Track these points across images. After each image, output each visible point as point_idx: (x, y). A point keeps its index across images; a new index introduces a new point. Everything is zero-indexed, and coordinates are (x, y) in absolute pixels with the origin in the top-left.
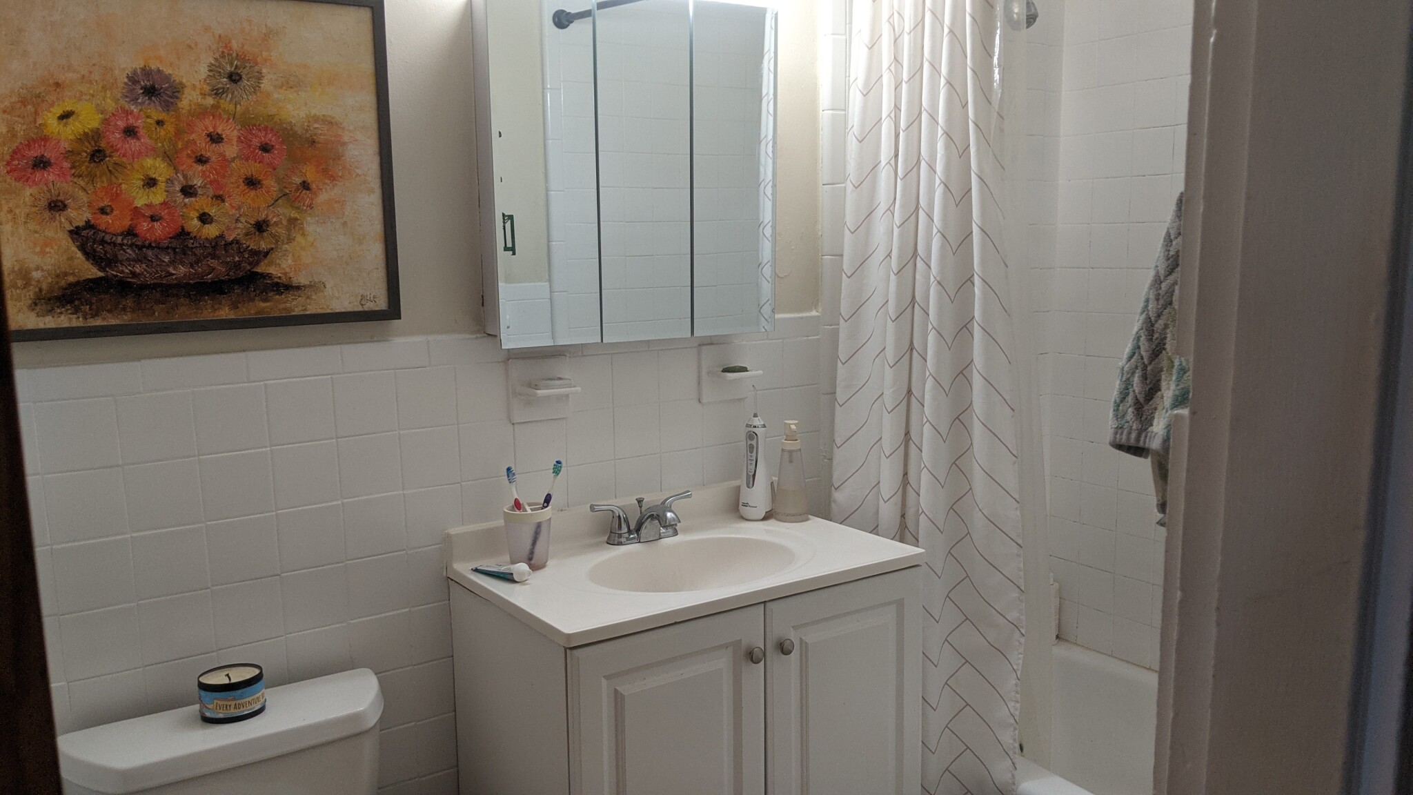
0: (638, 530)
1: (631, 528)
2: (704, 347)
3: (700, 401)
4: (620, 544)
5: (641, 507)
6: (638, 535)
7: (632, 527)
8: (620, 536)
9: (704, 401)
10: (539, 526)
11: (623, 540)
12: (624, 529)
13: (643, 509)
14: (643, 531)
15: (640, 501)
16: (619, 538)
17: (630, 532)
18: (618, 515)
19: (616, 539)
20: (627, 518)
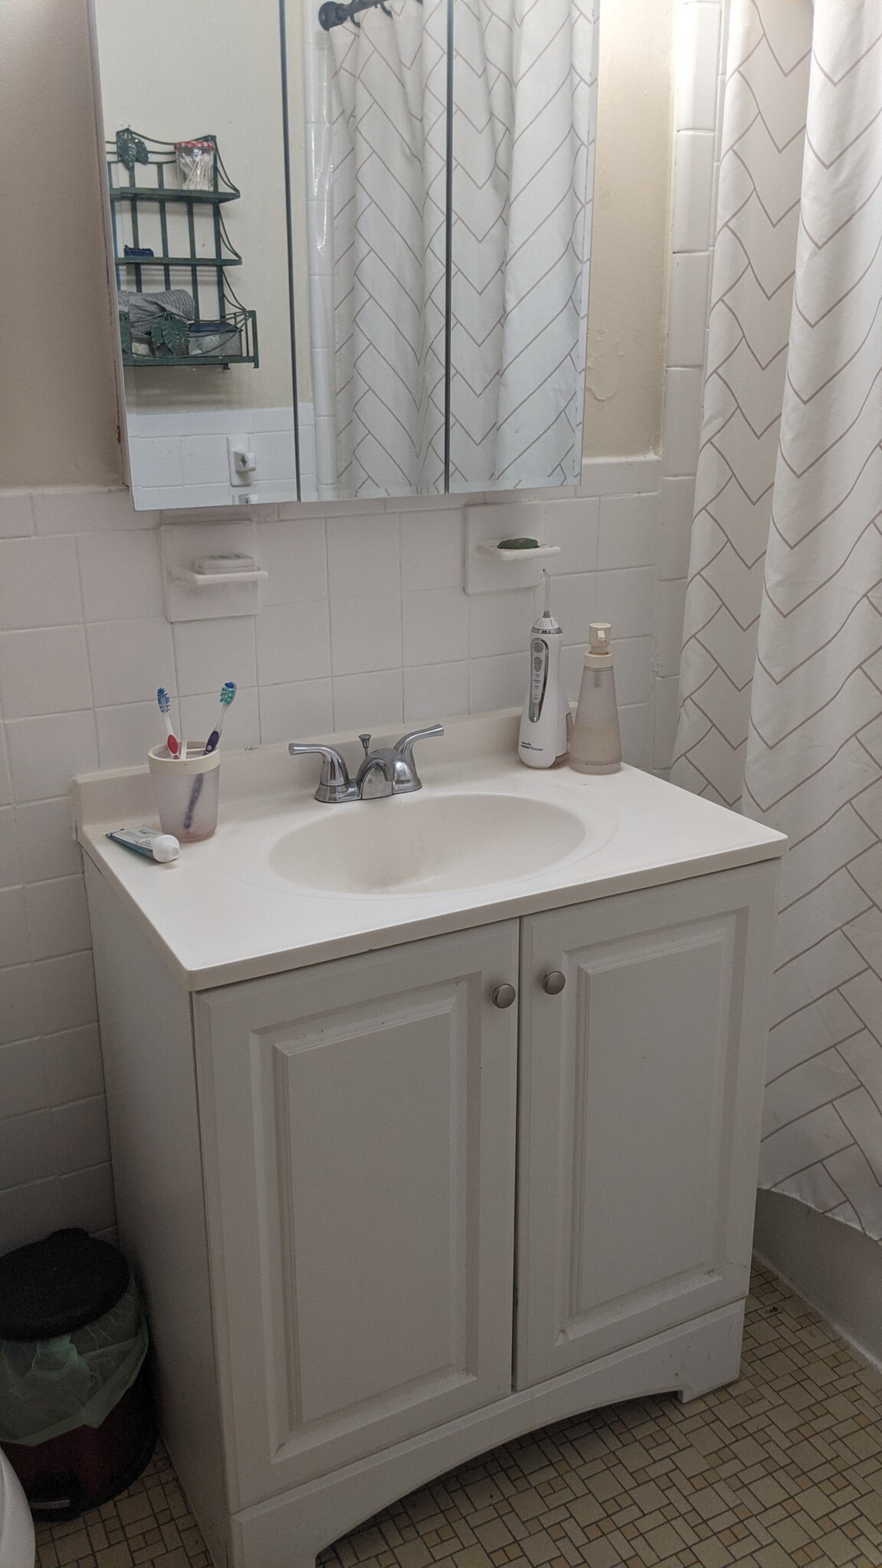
0: (360, 781)
1: (350, 778)
2: (471, 510)
3: (464, 590)
4: (333, 801)
5: (366, 748)
6: (359, 788)
7: (353, 775)
8: (333, 789)
9: (470, 591)
10: (199, 780)
11: (337, 795)
12: (340, 780)
13: (370, 750)
14: (365, 784)
15: (365, 740)
16: (331, 793)
17: (348, 783)
18: (330, 760)
19: (328, 794)
20: (344, 764)
